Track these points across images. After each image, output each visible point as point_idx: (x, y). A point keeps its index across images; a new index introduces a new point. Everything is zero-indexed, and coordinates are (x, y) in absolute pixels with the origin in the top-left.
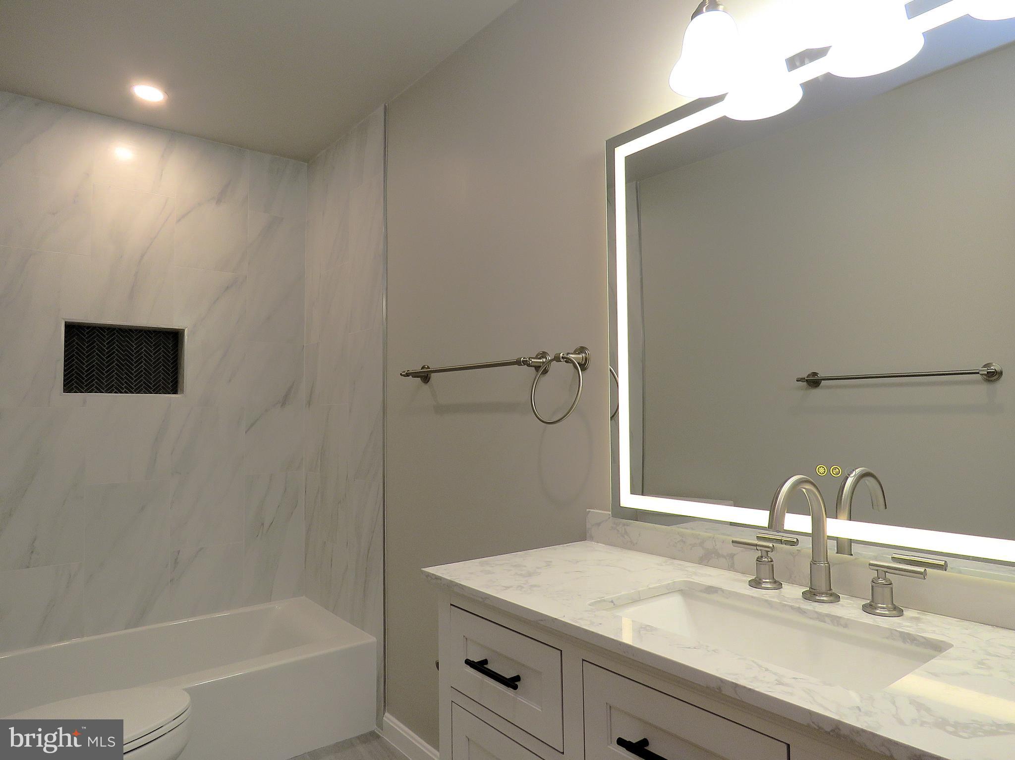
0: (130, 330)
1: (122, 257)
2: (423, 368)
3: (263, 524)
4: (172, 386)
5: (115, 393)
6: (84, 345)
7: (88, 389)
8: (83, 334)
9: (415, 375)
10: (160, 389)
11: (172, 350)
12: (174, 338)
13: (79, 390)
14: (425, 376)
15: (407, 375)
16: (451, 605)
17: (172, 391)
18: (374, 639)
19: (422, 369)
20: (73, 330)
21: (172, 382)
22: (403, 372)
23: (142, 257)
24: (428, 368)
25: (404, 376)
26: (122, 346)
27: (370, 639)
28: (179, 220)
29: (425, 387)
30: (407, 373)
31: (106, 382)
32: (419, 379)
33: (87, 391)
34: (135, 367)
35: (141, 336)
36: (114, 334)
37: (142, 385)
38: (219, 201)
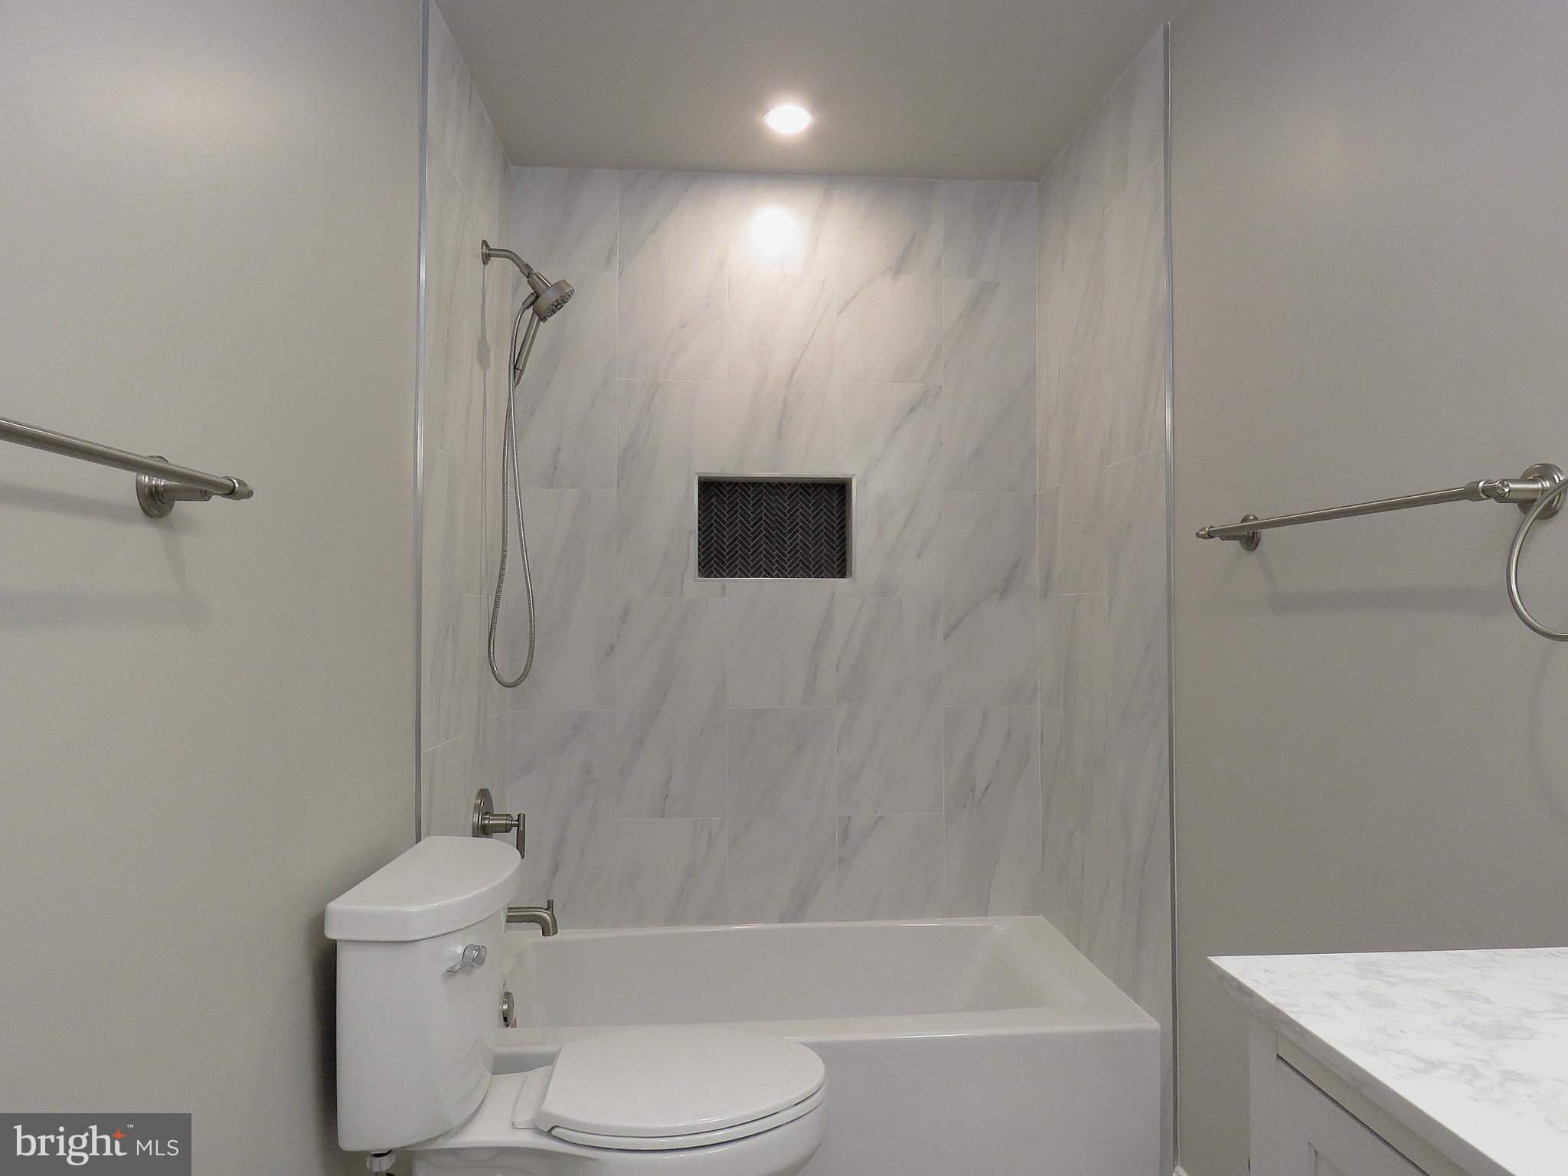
0: (782, 484)
1: (766, 377)
2: (1244, 520)
3: (973, 788)
4: (838, 566)
5: (763, 577)
6: (724, 509)
7: (730, 572)
8: (722, 493)
9: (1227, 534)
10: (822, 571)
11: (838, 511)
12: (837, 491)
13: (719, 572)
14: (1249, 538)
15: (1210, 535)
16: (1279, 1057)
17: (838, 572)
18: (1154, 1025)
19: (1242, 522)
20: (710, 488)
21: (838, 560)
22: (1201, 530)
23: (792, 373)
24: (1256, 518)
25: (1203, 537)
26: (772, 507)
27: (1147, 1022)
28: (840, 312)
29: (1250, 559)
30: (1208, 533)
31: (752, 561)
32: (1237, 543)
33: (728, 575)
34: (789, 539)
35: (796, 491)
36: (761, 491)
37: (798, 565)
38: (898, 269)
